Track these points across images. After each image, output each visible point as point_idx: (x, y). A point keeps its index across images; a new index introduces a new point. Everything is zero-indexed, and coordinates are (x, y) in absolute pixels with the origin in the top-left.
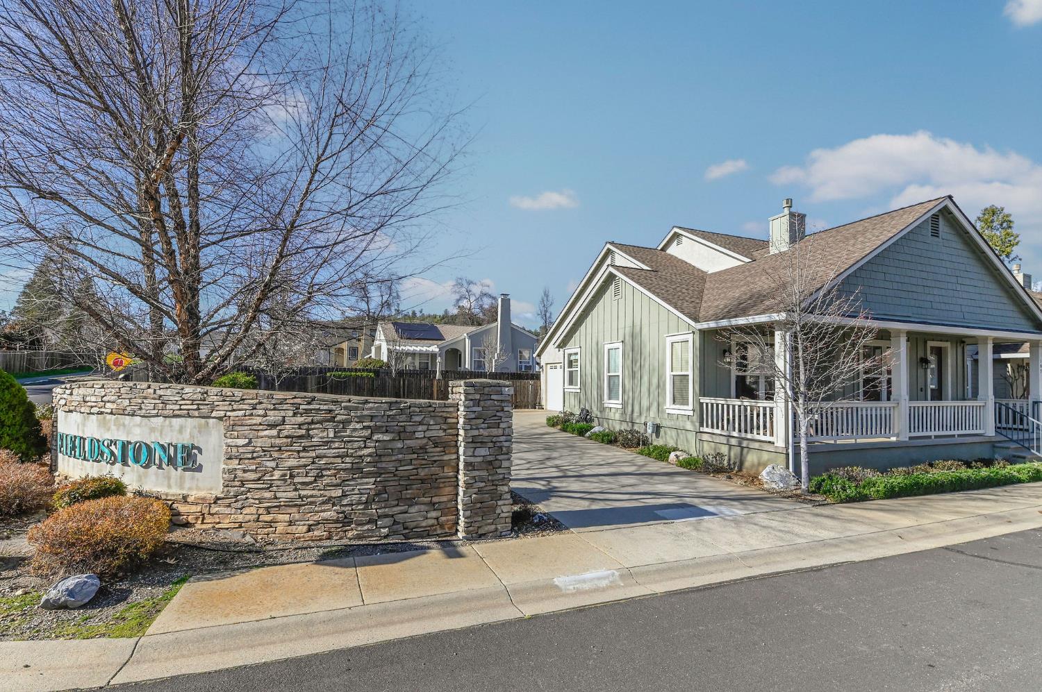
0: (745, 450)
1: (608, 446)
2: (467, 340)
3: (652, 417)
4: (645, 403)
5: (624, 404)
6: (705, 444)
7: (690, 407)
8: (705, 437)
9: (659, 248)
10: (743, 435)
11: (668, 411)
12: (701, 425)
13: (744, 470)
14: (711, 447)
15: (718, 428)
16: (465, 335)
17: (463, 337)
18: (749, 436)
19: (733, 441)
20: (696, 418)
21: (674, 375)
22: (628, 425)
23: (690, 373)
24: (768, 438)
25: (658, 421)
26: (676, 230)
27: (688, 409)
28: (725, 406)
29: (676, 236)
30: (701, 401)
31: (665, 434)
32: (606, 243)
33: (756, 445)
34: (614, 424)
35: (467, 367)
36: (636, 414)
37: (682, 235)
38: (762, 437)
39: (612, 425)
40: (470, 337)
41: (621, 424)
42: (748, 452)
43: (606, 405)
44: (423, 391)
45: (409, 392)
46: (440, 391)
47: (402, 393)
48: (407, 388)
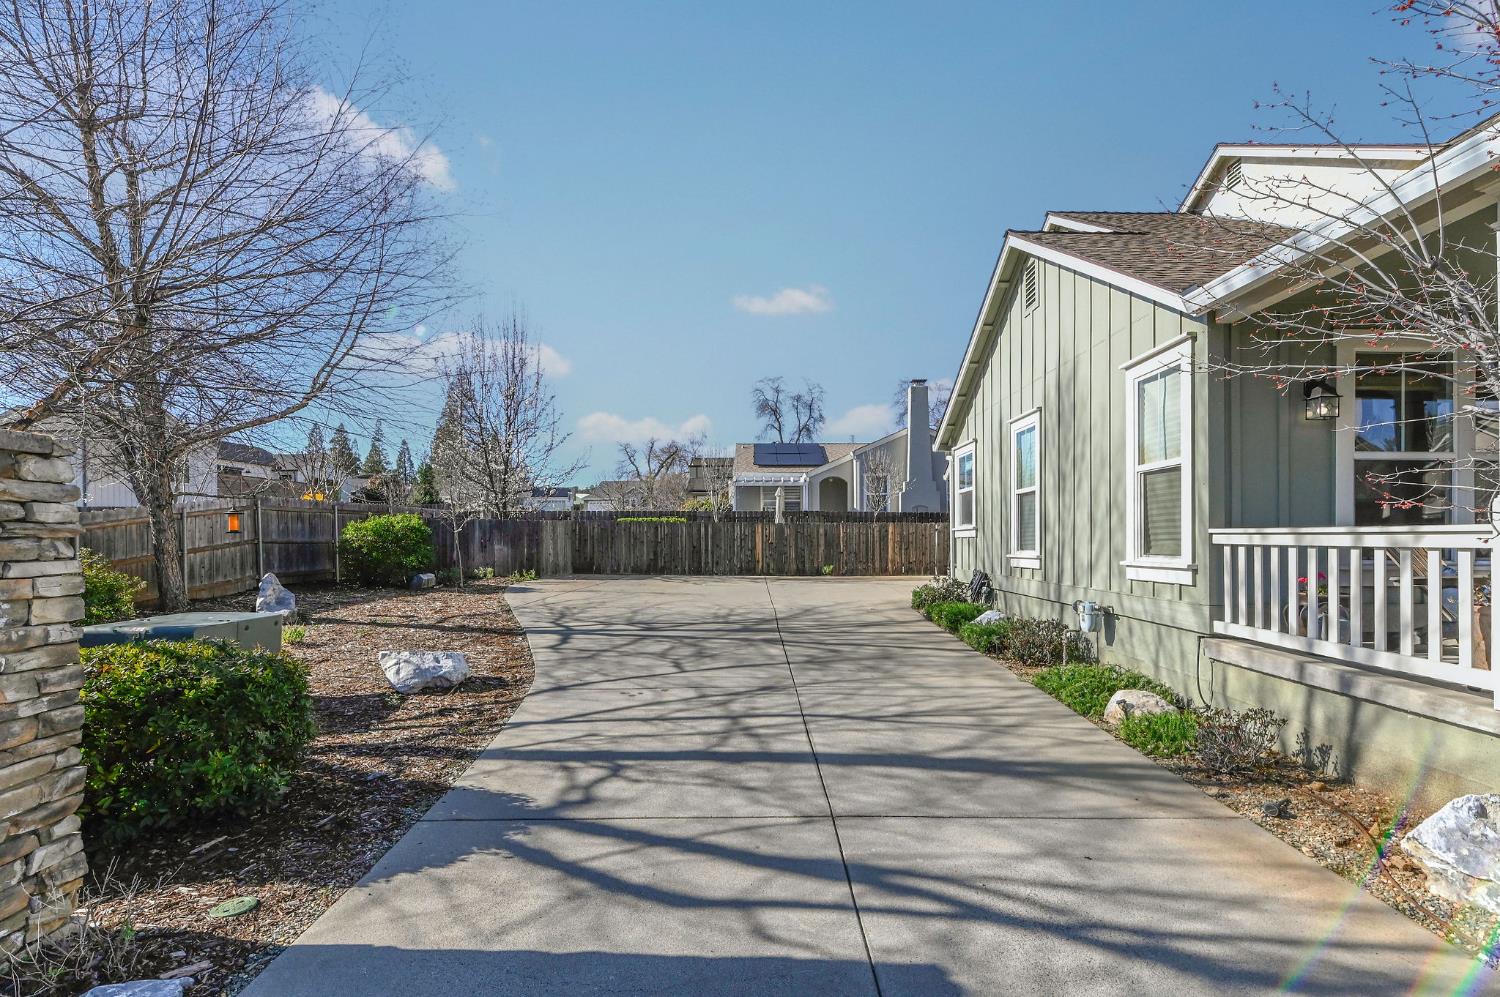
0: (1367, 712)
1: (985, 659)
2: (854, 461)
3: (1096, 591)
4: (1083, 556)
5: (1043, 559)
6: (1232, 673)
7: (1186, 559)
8: (1231, 652)
9: (1184, 209)
10: (1361, 655)
11: (1131, 574)
12: (1217, 612)
13: (1363, 782)
14: (1249, 684)
15: (1267, 625)
16: (852, 454)
17: (848, 458)
18: (1384, 660)
19: (1322, 675)
20: (1202, 592)
21: (1146, 474)
22: (1053, 608)
23: (1184, 461)
24: (1462, 672)
25: (1111, 601)
26: (1223, 152)
27: (1172, 570)
28: (1292, 554)
29: (1227, 166)
30: (1217, 540)
31: (1130, 631)
32: (1047, 215)
33: (1415, 698)
34: (1030, 604)
35: (855, 505)
36: (1067, 581)
37: (1239, 160)
38: (1432, 666)
39: (1027, 607)
40: (858, 457)
41: (1041, 606)
42: (1377, 720)
43: (1014, 563)
44: (737, 543)
45: (716, 545)
46: (766, 543)
47: (703, 547)
48: (712, 538)
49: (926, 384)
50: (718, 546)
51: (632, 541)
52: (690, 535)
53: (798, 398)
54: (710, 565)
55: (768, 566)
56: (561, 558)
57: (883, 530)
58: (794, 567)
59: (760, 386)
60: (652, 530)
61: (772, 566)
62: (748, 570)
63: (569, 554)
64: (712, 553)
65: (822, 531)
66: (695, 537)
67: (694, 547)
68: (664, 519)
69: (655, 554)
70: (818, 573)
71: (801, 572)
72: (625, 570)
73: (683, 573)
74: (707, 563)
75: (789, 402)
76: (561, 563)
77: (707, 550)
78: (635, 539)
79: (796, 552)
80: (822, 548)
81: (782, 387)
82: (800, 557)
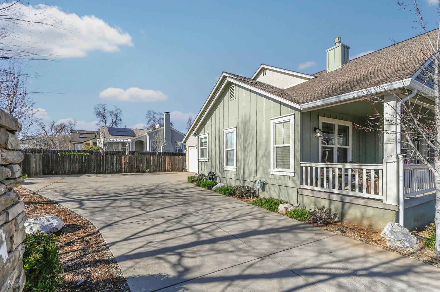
0: (347, 205)
1: (228, 197)
2: (147, 136)
3: (259, 177)
4: (253, 168)
5: (238, 169)
6: (305, 198)
7: (292, 170)
8: (306, 192)
9: (252, 78)
10: (345, 192)
11: (271, 173)
12: (302, 183)
13: (346, 221)
14: (311, 200)
15: (317, 185)
16: (146, 133)
17: (145, 135)
18: (351, 193)
19: (335, 197)
20: (296, 178)
21: (276, 147)
22: (240, 182)
23: (291, 144)
24: (372, 195)
25: (264, 180)
26: (263, 66)
27: (290, 171)
28: (325, 169)
29: (263, 70)
30: (302, 165)
31: (269, 189)
32: (223, 72)
33: (361, 202)
34: (231, 181)
35: (147, 150)
36: (246, 176)
37: (266, 69)
38: (364, 194)
39: (229, 182)
40: (148, 134)
41: (236, 181)
42: (350, 207)
43: (225, 169)
44: (115, 162)
45: (107, 163)
46: (126, 163)
47: (102, 164)
48: (105, 160)
49: (169, 114)
50: (108, 163)
51: (71, 162)
52: (97, 160)
53: (112, 112)
54: (105, 170)
55: (127, 170)
56: (38, 169)
57: (165, 158)
58: (136, 170)
59: (97, 106)
60: (80, 157)
61: (128, 170)
62: (119, 171)
63: (41, 167)
64: (106, 166)
65: (145, 158)
66: (99, 160)
67: (98, 164)
68: (79, 153)
69: (82, 166)
70: (144, 172)
71: (138, 172)
72: (68, 173)
73: (94, 173)
74: (103, 169)
75: (109, 113)
76: (38, 171)
77: (103, 165)
78: (73, 161)
79: (137, 165)
80: (145, 164)
81: (106, 108)
82: (138, 167)
